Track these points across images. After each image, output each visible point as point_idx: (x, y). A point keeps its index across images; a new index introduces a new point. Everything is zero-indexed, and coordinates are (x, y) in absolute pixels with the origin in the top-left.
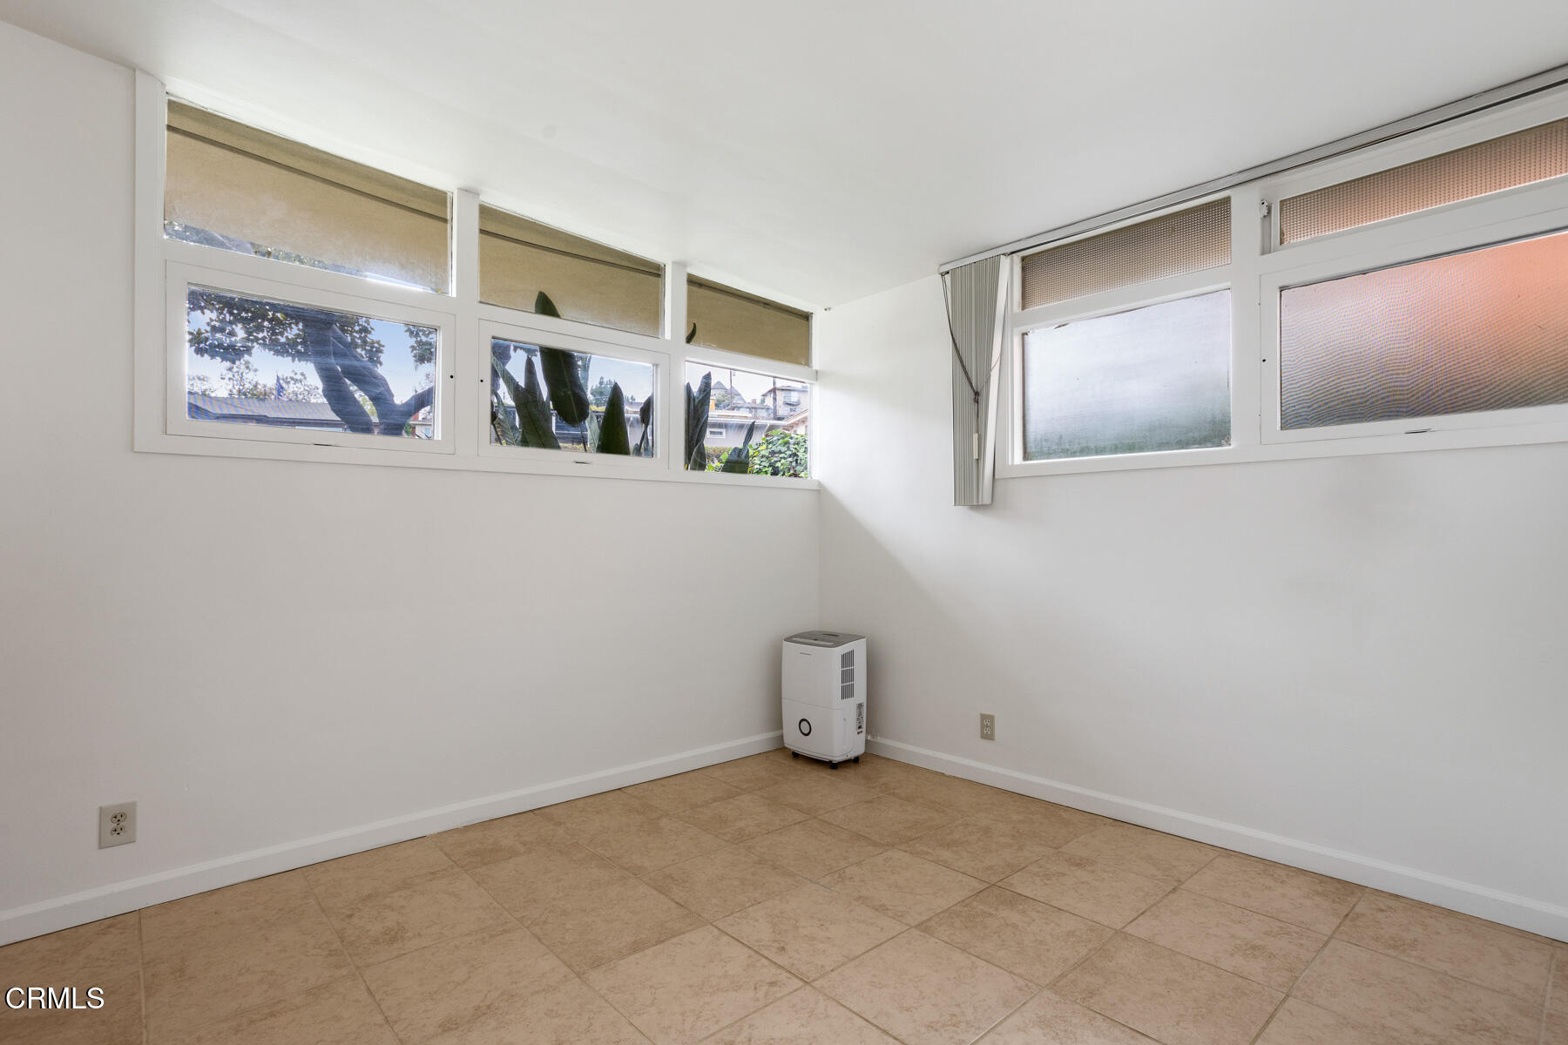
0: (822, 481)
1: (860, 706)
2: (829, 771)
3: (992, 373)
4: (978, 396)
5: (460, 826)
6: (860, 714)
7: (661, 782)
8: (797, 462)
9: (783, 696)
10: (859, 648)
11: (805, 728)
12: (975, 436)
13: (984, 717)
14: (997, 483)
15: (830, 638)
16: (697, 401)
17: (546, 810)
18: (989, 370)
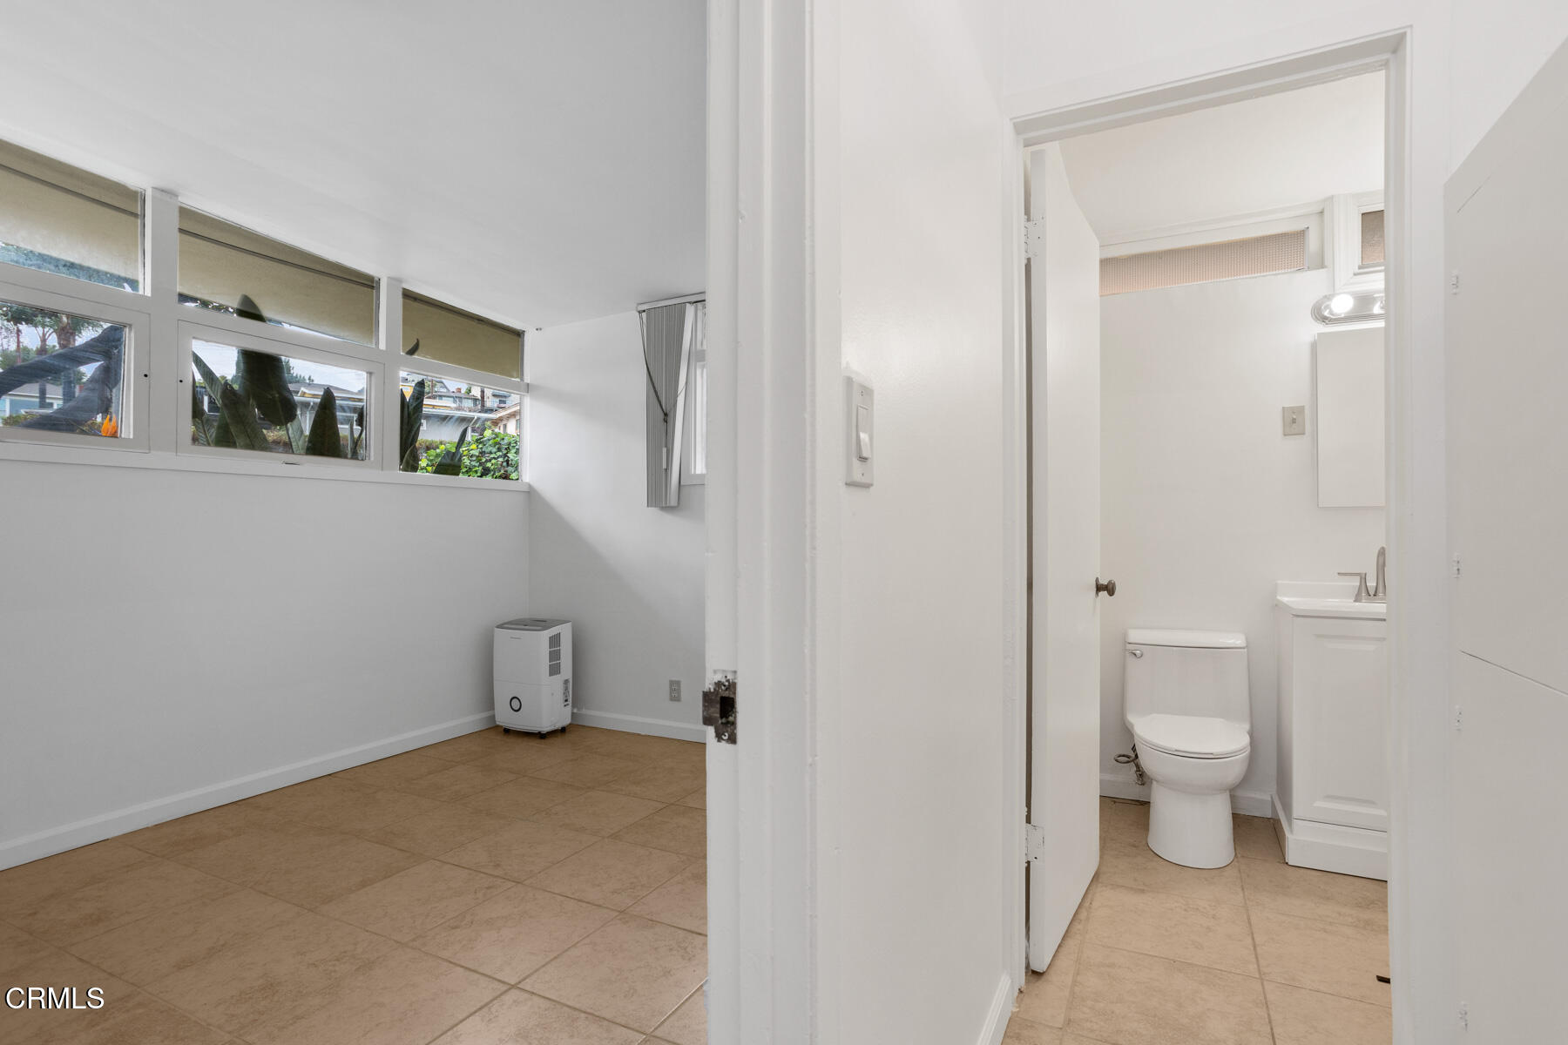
0: (532, 483)
1: (566, 682)
2: (539, 741)
3: (678, 399)
4: (667, 417)
5: (149, 826)
6: (566, 689)
7: (374, 764)
8: (508, 464)
9: (495, 678)
10: (565, 631)
11: (515, 704)
12: (664, 450)
13: (672, 683)
14: (682, 488)
15: (540, 624)
16: (411, 408)
17: (250, 800)
18: (676, 396)
